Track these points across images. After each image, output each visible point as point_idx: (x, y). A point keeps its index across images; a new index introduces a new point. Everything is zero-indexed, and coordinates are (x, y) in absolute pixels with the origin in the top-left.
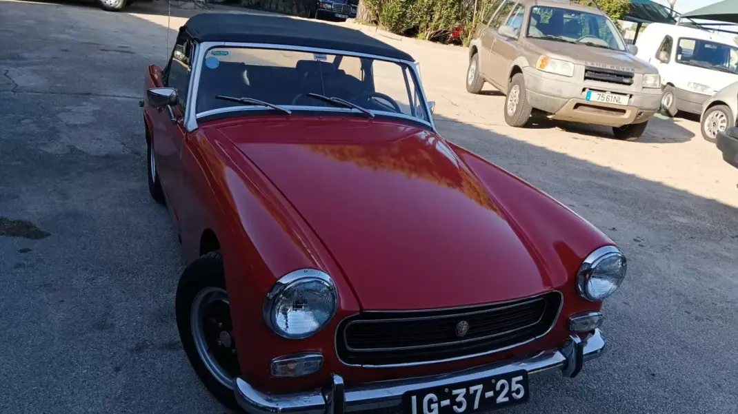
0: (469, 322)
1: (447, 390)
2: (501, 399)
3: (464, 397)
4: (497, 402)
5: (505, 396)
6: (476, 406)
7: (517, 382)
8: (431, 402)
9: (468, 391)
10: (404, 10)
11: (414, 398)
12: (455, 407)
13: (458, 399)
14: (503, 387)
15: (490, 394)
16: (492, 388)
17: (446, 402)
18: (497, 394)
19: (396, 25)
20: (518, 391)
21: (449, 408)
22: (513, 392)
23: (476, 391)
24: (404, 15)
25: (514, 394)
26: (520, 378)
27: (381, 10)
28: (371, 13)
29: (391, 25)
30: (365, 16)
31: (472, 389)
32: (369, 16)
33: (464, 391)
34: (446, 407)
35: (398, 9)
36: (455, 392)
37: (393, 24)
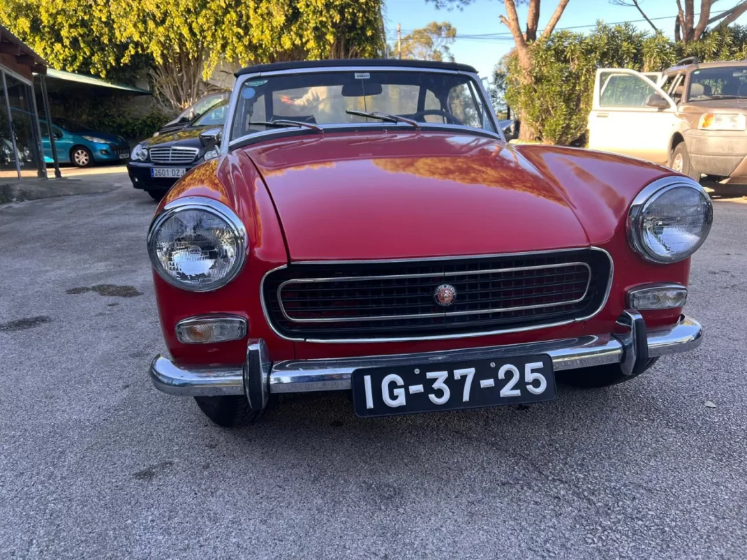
0: (457, 287)
1: (417, 371)
2: (506, 391)
3: (445, 382)
4: (501, 396)
5: (514, 388)
6: (466, 397)
7: (533, 371)
8: (393, 385)
9: (451, 375)
10: (567, 122)
11: (368, 379)
12: (432, 397)
13: (436, 386)
14: (509, 375)
15: (487, 383)
16: (493, 374)
17: (417, 389)
18: (500, 384)
19: (560, 138)
20: (536, 383)
21: (423, 397)
22: (529, 384)
23: (464, 377)
24: (568, 126)
25: (530, 387)
26: (540, 365)
27: (543, 126)
28: (533, 130)
29: (555, 138)
30: (528, 135)
31: (458, 374)
32: (532, 134)
33: (444, 374)
34: (417, 395)
35: (561, 122)
36: (430, 375)
37: (558, 137)
